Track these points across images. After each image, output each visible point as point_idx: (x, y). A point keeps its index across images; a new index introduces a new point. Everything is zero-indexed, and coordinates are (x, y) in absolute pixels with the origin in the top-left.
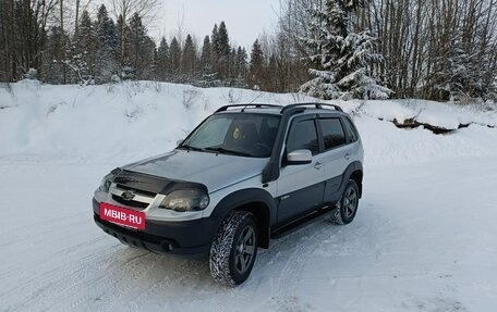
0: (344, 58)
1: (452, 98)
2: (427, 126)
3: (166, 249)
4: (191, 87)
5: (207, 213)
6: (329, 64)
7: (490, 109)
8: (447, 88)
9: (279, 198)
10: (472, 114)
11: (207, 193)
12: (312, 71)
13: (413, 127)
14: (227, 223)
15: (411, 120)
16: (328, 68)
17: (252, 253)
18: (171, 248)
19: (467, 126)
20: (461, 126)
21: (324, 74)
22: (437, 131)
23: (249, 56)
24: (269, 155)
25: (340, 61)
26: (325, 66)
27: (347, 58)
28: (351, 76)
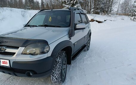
0: (73, 1)
1: (100, 14)
2: (97, 21)
3: (29, 75)
4: (24, 10)
5: (49, 54)
6: (68, 3)
7: (110, 16)
8: (99, 11)
9: (74, 44)
10: (107, 17)
11: (48, 45)
12: (64, 5)
13: (93, 21)
14: (57, 57)
15: (92, 19)
16: (68, 4)
17: (66, 68)
18: (31, 74)
19: (106, 21)
20: (105, 21)
21: (67, 6)
22: (99, 22)
23: (40, 4)
24: (69, 26)
25: (72, 2)
26: (67, 3)
27: (74, 1)
28: (75, 7)
